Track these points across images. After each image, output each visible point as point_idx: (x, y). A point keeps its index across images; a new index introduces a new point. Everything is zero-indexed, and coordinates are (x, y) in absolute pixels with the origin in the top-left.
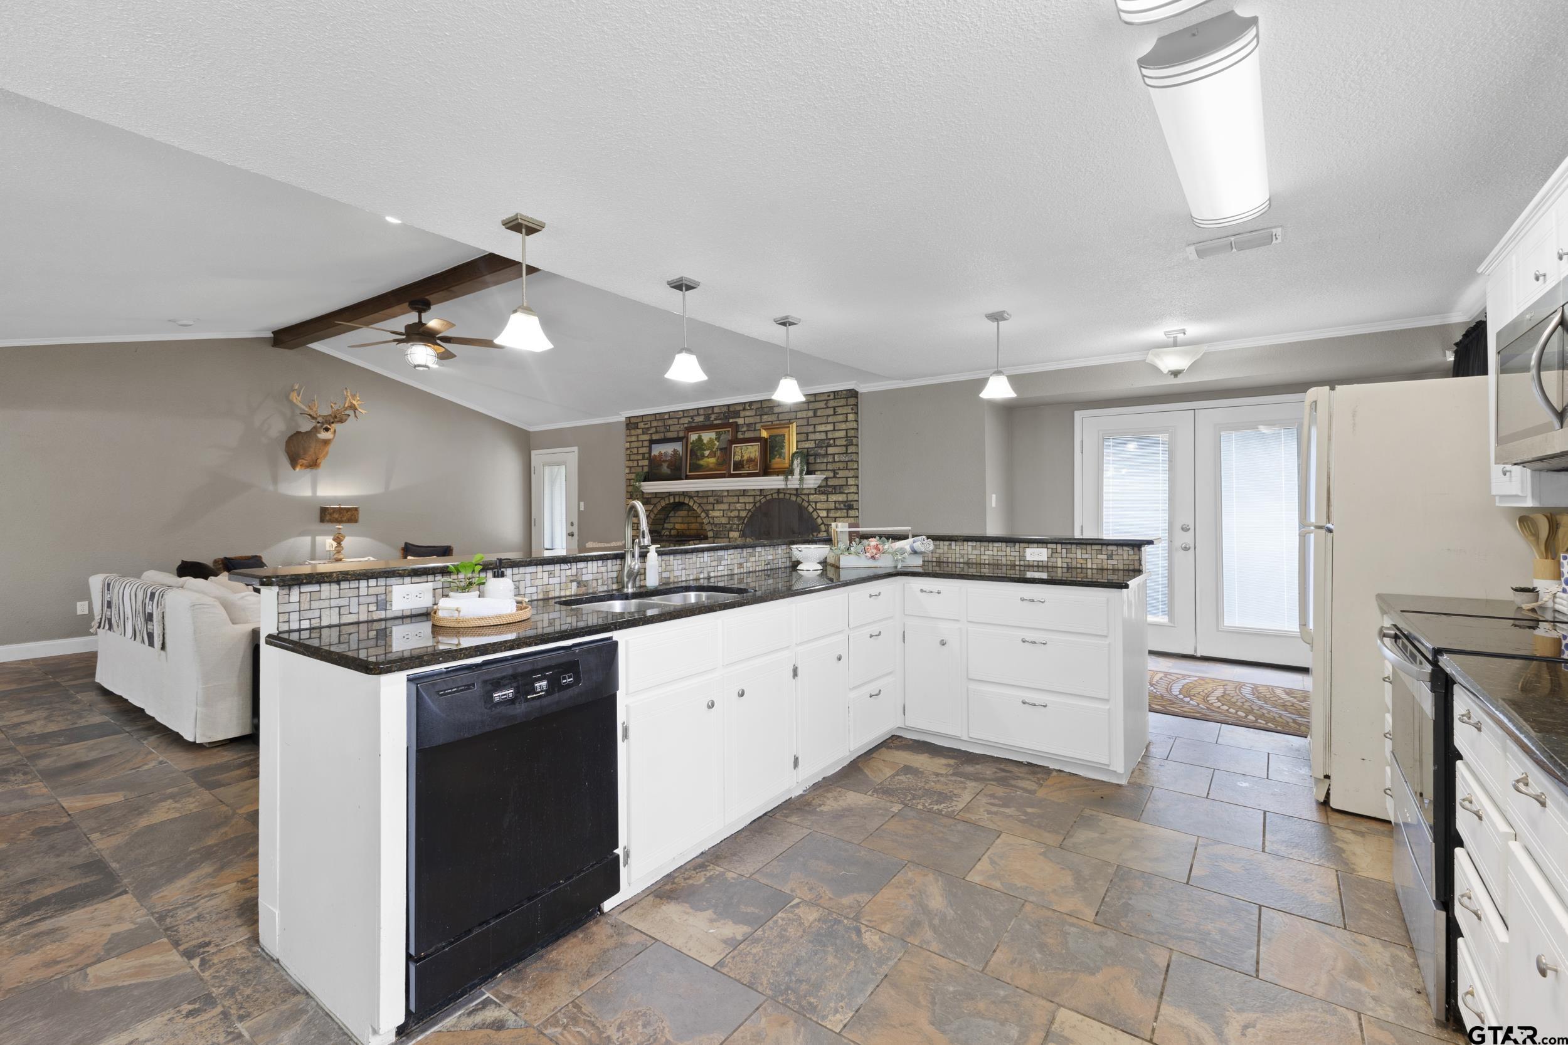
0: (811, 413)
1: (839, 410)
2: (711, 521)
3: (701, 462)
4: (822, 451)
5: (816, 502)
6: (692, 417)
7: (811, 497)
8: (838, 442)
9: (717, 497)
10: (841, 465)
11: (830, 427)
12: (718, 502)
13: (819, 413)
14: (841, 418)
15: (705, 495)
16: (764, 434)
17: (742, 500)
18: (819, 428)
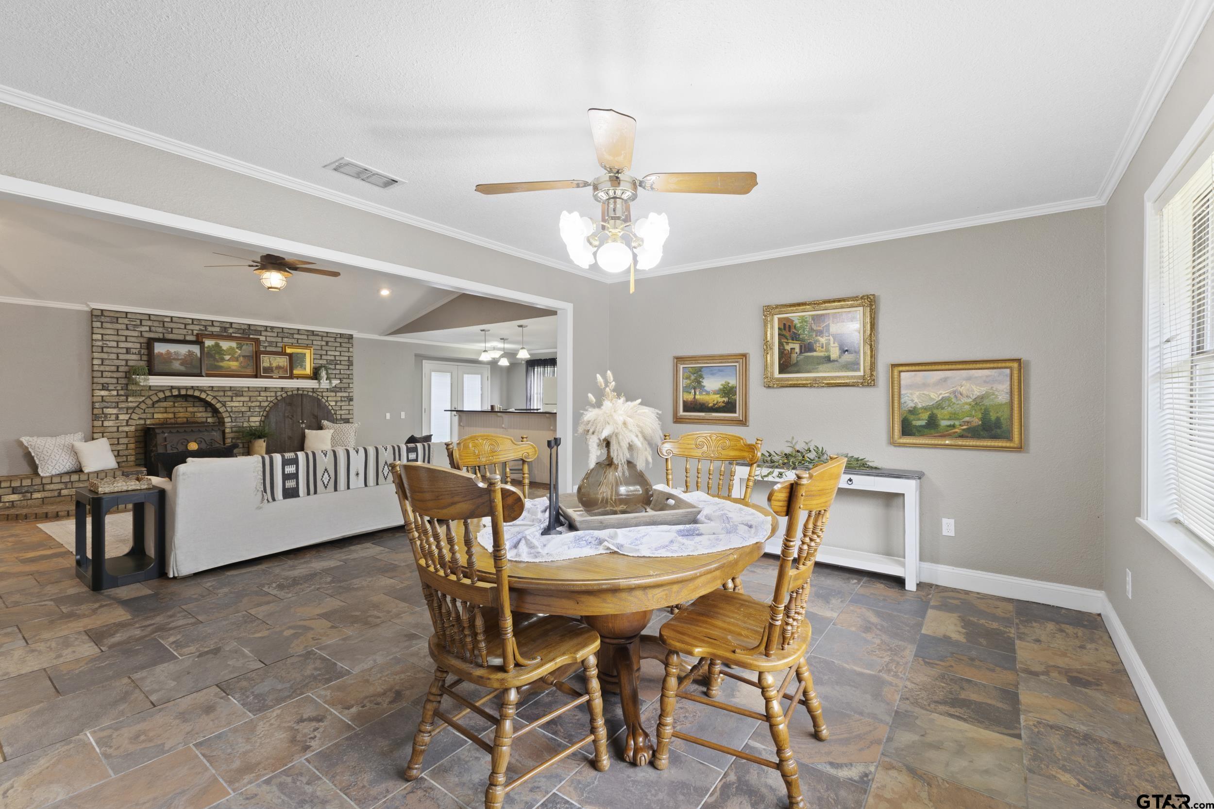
0: (324, 343)
1: (344, 345)
2: (229, 410)
3: (221, 364)
4: (332, 367)
5: (328, 397)
6: (205, 326)
7: (324, 394)
8: (343, 363)
9: (237, 392)
10: (345, 376)
11: (337, 353)
12: (237, 396)
13: (330, 344)
14: (344, 349)
15: (223, 390)
16: (289, 351)
17: (263, 394)
18: (329, 353)
